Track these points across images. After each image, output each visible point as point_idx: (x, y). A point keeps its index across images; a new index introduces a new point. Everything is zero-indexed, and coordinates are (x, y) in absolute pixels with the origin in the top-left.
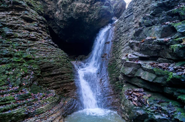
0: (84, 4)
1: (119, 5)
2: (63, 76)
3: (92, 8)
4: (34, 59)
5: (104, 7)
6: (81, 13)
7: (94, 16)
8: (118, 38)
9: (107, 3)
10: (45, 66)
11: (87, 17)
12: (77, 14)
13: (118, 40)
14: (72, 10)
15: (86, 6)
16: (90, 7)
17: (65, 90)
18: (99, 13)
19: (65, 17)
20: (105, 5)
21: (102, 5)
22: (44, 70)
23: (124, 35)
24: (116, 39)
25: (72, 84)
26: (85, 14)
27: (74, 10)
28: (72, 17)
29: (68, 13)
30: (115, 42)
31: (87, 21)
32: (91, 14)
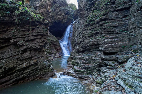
0: (61, 17)
1: (75, 13)
2: (57, 45)
3: (64, 18)
4: (48, 39)
5: (69, 17)
6: (60, 20)
7: (65, 21)
8: (75, 31)
9: (70, 15)
10: (52, 41)
11: (62, 21)
12: (58, 21)
13: (75, 32)
14: (56, 19)
15: (62, 17)
16: (63, 17)
17: (58, 49)
18: (67, 20)
19: (53, 21)
20: (69, 16)
21: (68, 16)
22: (51, 43)
23: (77, 30)
24: (74, 31)
25: (60, 47)
26: (61, 20)
27: (57, 19)
28: (56, 22)
29: (54, 20)
30: (74, 32)
31: (62, 23)
32: (63, 20)
